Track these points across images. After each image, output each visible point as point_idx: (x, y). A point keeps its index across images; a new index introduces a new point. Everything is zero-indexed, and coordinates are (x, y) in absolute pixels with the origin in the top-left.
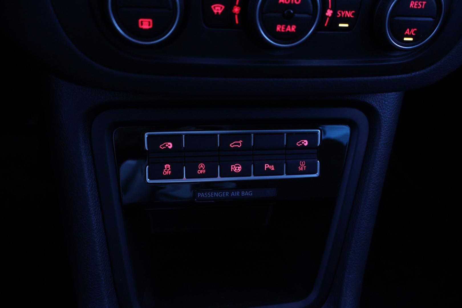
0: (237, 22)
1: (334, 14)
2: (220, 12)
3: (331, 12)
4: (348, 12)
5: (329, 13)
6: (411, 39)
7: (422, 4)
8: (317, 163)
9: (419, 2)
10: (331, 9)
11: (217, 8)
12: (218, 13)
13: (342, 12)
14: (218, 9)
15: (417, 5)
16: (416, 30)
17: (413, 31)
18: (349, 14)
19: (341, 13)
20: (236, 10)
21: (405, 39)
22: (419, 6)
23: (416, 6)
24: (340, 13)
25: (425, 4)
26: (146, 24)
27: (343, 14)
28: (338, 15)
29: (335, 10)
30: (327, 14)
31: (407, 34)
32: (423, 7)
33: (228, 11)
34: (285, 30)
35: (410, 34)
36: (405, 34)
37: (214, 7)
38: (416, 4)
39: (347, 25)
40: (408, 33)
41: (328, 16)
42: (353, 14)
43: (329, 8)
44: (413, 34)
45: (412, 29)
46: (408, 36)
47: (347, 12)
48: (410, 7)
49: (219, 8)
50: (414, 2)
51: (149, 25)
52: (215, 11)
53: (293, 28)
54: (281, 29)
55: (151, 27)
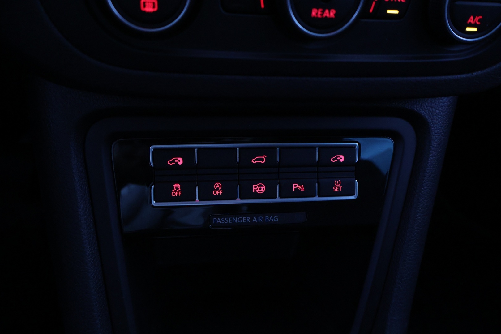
0: (262, 6)
6: (475, 29)
8: (355, 182)
16: (481, 17)
17: (477, 19)
21: (468, 29)
26: (149, 6)
31: (470, 23)
34: (322, 15)
35: (474, 23)
36: (468, 22)
39: (397, 12)
40: (472, 22)
44: (477, 23)
45: (477, 17)
46: (471, 25)
51: (154, 7)
53: (332, 14)
54: (317, 14)
55: (156, 9)
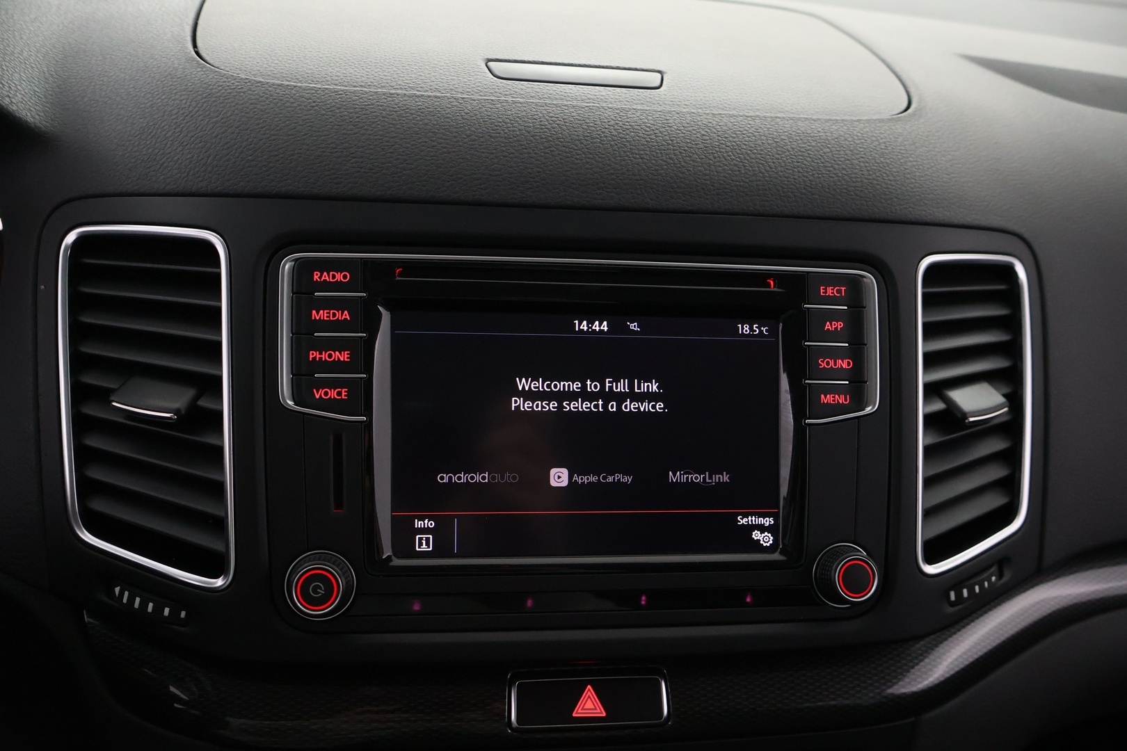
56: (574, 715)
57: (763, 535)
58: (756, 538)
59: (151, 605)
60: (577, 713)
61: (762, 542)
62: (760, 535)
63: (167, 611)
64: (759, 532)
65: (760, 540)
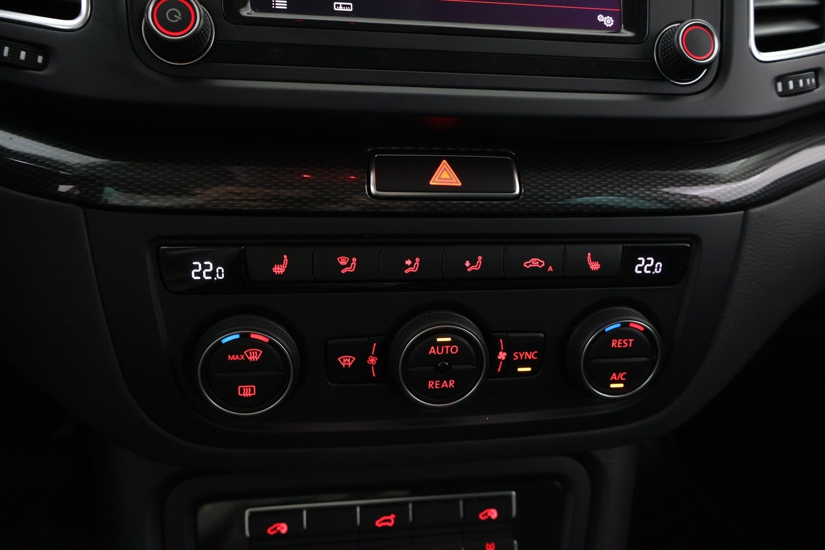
0: (374, 375)
1: (509, 357)
2: (350, 364)
3: (505, 354)
4: (529, 354)
5: (502, 356)
6: (621, 385)
7: (628, 342)
8: (513, 545)
9: (623, 340)
10: (503, 351)
11: (344, 361)
12: (347, 366)
13: (520, 353)
14: (346, 361)
15: (621, 343)
16: (625, 373)
17: (621, 375)
18: (531, 356)
19: (518, 355)
20: (372, 360)
21: (612, 386)
22: (625, 345)
23: (620, 345)
24: (516, 354)
25: (632, 341)
26: (247, 391)
27: (521, 356)
28: (515, 357)
29: (509, 351)
30: (499, 357)
31: (613, 380)
32: (630, 346)
33: (361, 362)
34: (440, 386)
35: (618, 379)
36: (611, 379)
37: (342, 360)
38: (619, 343)
39: (529, 369)
40: (615, 378)
41: (501, 360)
42: (535, 355)
43: (501, 350)
44: (622, 379)
45: (620, 374)
46: (615, 382)
47: (527, 353)
48: (613, 347)
49: (349, 360)
50: (616, 341)
51: (252, 392)
52: (343, 365)
53: (452, 383)
54: (434, 386)
55: (254, 394)
56: (431, 183)
57: (606, 18)
58: (600, 21)
59: (6, 49)
60: (434, 181)
61: (605, 24)
62: (603, 18)
63: (23, 55)
64: (602, 16)
65: (603, 22)
